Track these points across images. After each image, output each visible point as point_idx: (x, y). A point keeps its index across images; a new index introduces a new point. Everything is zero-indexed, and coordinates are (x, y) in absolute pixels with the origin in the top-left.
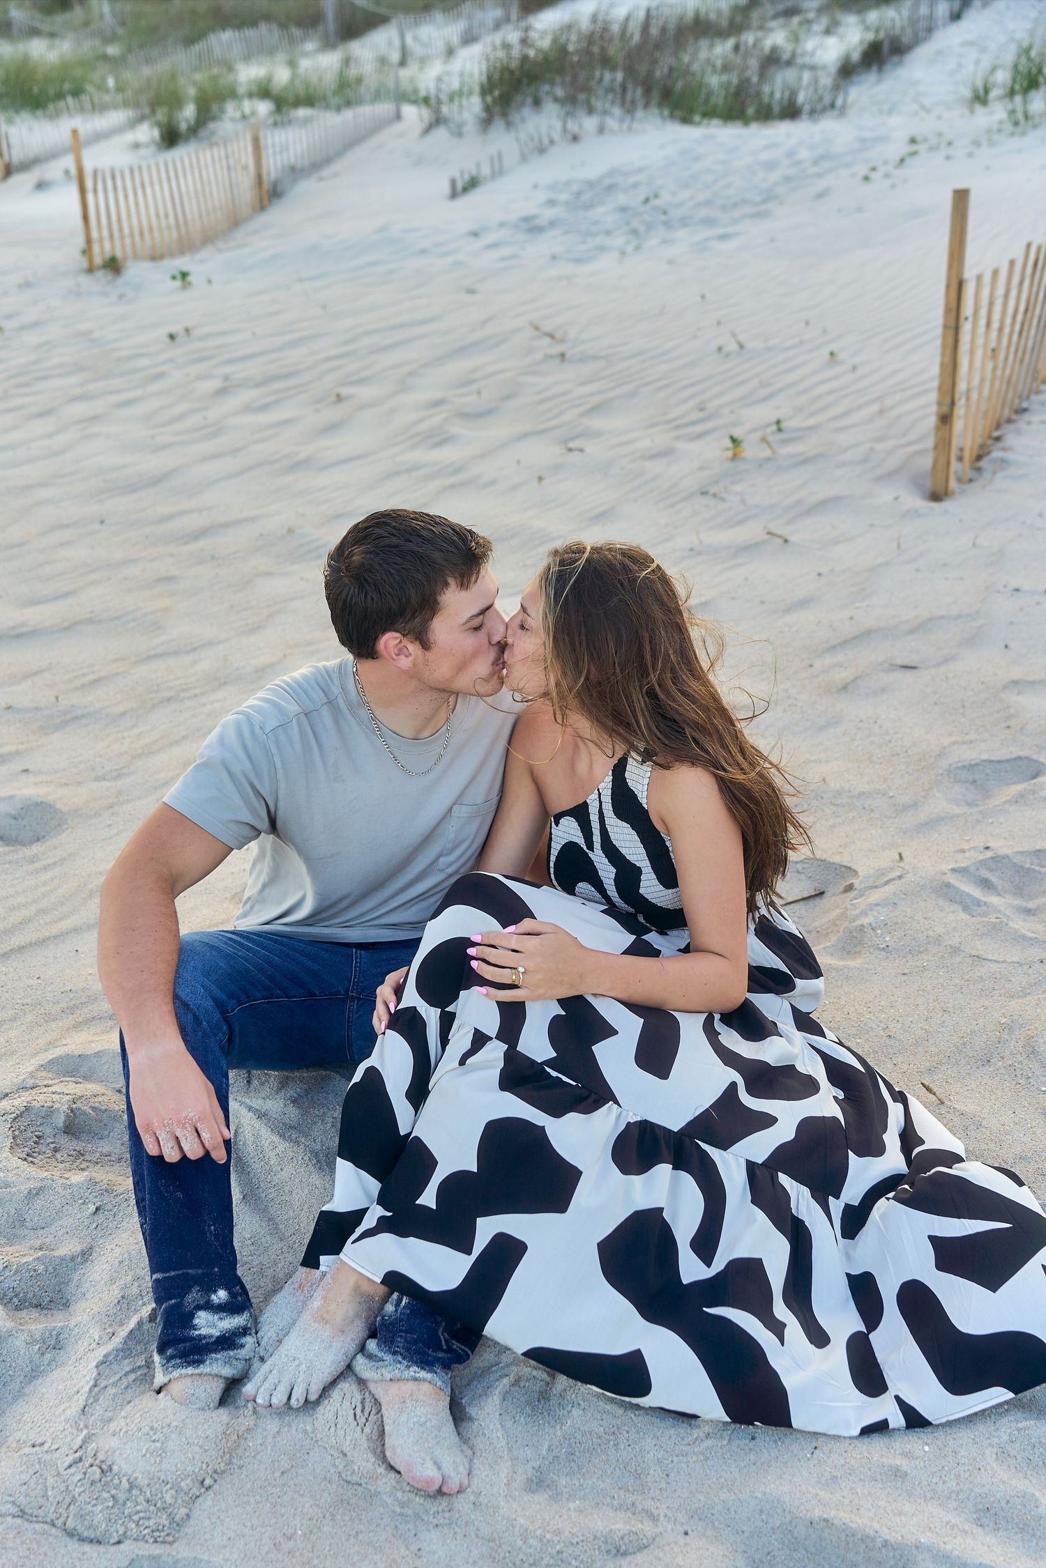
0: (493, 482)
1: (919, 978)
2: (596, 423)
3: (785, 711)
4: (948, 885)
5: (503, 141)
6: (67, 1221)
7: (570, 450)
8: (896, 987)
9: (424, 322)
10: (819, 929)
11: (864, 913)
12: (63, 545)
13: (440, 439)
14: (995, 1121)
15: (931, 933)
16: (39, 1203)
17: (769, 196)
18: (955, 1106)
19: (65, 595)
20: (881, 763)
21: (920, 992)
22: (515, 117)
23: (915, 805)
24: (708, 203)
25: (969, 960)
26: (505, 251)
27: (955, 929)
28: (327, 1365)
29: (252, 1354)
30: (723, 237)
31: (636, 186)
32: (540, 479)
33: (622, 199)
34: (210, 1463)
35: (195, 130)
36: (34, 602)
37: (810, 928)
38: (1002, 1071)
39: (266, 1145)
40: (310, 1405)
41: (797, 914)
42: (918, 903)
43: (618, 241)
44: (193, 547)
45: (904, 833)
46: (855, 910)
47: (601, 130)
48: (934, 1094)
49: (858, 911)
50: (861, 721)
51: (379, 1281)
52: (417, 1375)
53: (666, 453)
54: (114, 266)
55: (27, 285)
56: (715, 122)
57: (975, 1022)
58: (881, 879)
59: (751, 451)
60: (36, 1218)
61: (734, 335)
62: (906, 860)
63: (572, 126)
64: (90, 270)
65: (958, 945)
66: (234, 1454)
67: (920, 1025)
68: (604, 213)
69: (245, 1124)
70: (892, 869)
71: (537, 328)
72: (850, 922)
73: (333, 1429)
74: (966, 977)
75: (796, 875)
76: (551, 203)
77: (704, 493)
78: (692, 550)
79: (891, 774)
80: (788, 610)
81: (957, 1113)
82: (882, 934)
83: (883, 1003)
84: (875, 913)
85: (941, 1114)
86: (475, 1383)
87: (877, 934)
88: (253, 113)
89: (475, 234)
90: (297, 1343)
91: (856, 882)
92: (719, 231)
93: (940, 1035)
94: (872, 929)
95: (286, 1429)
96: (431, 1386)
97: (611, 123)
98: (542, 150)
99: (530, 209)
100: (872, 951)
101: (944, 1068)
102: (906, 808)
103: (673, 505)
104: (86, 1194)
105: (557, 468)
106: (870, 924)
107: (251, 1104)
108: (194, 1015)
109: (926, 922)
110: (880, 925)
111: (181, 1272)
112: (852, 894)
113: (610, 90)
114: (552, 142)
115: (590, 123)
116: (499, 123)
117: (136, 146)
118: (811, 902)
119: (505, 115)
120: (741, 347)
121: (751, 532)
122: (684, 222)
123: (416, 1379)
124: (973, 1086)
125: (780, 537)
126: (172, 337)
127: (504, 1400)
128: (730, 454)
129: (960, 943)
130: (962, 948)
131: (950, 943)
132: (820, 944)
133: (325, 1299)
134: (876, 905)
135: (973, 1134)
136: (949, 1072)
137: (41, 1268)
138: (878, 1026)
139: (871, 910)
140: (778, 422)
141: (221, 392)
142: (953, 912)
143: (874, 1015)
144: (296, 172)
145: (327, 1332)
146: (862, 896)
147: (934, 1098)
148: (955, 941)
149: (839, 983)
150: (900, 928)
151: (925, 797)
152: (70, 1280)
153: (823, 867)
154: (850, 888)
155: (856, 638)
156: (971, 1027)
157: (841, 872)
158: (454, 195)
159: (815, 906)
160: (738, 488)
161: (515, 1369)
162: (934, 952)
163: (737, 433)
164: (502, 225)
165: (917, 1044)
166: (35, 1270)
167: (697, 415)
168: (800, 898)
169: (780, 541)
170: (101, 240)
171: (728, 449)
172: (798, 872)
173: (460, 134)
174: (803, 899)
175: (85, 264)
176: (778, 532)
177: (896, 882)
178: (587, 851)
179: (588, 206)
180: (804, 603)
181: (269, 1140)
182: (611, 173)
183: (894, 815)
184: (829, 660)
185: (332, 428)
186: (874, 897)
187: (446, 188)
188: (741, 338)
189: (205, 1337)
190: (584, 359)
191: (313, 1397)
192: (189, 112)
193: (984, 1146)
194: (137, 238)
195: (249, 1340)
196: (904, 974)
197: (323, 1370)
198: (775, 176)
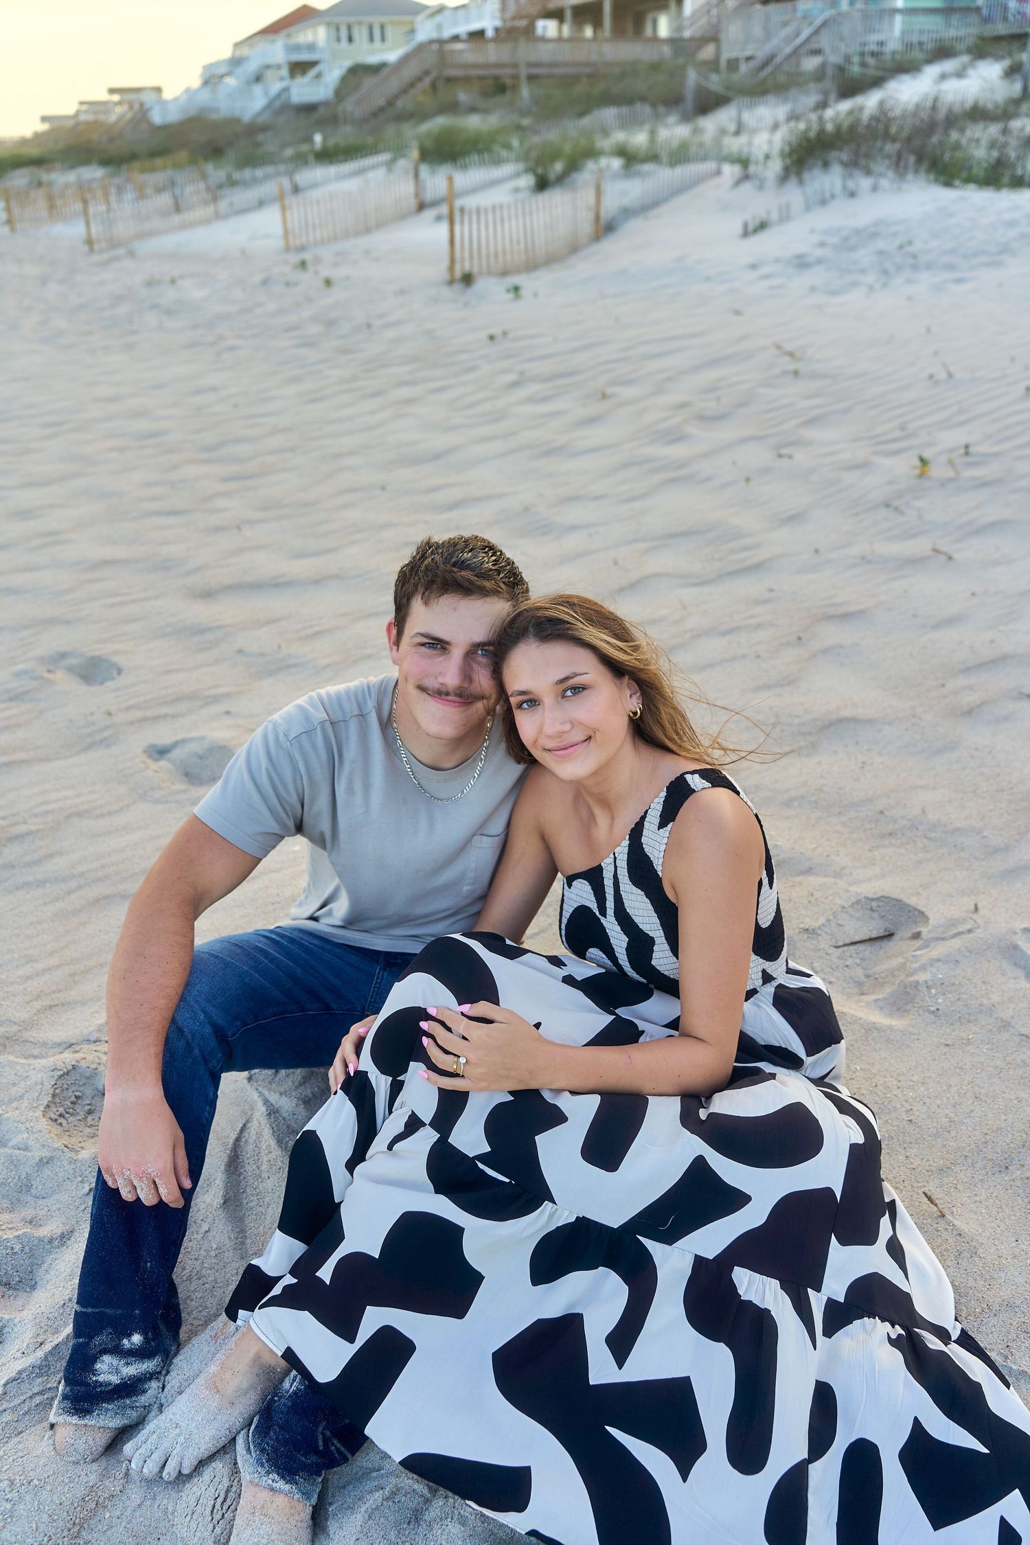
0: (708, 479)
1: (961, 1052)
2: (810, 433)
3: (907, 729)
4: (1016, 947)
5: (794, 194)
6: (64, 1197)
7: (780, 456)
8: (934, 1060)
9: (691, 336)
10: (877, 976)
11: (923, 968)
12: (346, 506)
13: (675, 436)
14: (993, 1248)
15: (985, 1001)
16: (47, 1172)
17: (1005, 249)
18: (956, 1222)
19: (329, 551)
20: (984, 798)
21: (958, 1070)
22: (806, 176)
23: (1006, 848)
24: (952, 251)
25: (1017, 1039)
26: (775, 282)
27: (1010, 1000)
28: (205, 1442)
29: (151, 1401)
30: (959, 281)
31: (895, 234)
32: (748, 480)
33: (880, 244)
34: (53, 1537)
35: (561, 179)
36: (302, 555)
37: (870, 972)
38: (1018, 1183)
39: (264, 1147)
40: (182, 1479)
41: (860, 955)
42: (981, 963)
43: (870, 278)
44: (445, 516)
45: (989, 879)
46: (916, 962)
47: (875, 188)
48: (936, 1205)
49: (917, 965)
50: (977, 749)
51: (280, 1354)
52: (275, 1485)
53: (863, 466)
54: (468, 279)
55: (402, 292)
56: (972, 186)
57: (1004, 1117)
58: (952, 930)
59: (938, 471)
60: (41, 1187)
61: (945, 365)
62: (982, 912)
63: (851, 184)
64: (451, 282)
65: (1009, 1020)
66: (86, 1526)
67: (947, 1111)
68: (864, 256)
69: (255, 1119)
70: (964, 920)
71: (779, 347)
72: (907, 976)
73: (189, 1518)
74: (1009, 1059)
75: (869, 912)
76: (822, 244)
77: (888, 506)
78: (863, 558)
79: (991, 811)
80: (936, 627)
81: (955, 1233)
82: (936, 995)
83: (916, 1078)
84: (934, 970)
85: (938, 1231)
86: (351, 1487)
87: (931, 993)
88: (608, 167)
89: (754, 267)
90: (184, 1409)
91: (924, 930)
92: (956, 275)
93: (964, 1128)
94: (927, 987)
95: (149, 1503)
96: (286, 1499)
97: (884, 183)
98: (823, 202)
99: (802, 248)
100: (921, 1012)
101: (957, 1169)
102: (996, 851)
103: (857, 514)
104: (87, 1172)
105: (766, 471)
106: (926, 982)
107: (269, 1098)
108: (187, 1042)
109: (984, 987)
110: (935, 984)
111: (97, 1310)
112: (918, 943)
113: (888, 157)
114: (833, 196)
115: (865, 183)
116: (793, 181)
117: (517, 190)
118: (877, 944)
119: (799, 174)
120: (950, 375)
121: (921, 546)
122: (929, 266)
123: (272, 1489)
124: (983, 1197)
125: (945, 554)
126: (492, 338)
127: (370, 1517)
128: (917, 472)
129: (1012, 1018)
130: (1013, 1024)
131: (1002, 1015)
132: (874, 993)
133: (223, 1367)
134: (938, 960)
135: (964, 1264)
136: (962, 1175)
137: (18, 1248)
138: (902, 1106)
139: (932, 965)
140: (967, 447)
141: (515, 385)
142: (1015, 978)
143: (902, 1092)
144: (628, 213)
145: (214, 1402)
146: (926, 947)
147: (936, 1208)
148: (1007, 1015)
149: (878, 1046)
150: (956, 991)
151: (1017, 841)
152: (43, 1262)
153: (897, 907)
154: (917, 936)
155: (992, 661)
156: (998, 1122)
157: (914, 915)
158: (746, 234)
159: (881, 948)
160: (918, 504)
161: (393, 1480)
162: (983, 1023)
163: (927, 454)
164: (777, 260)
165: (936, 1136)
166: (12, 1249)
167: (898, 434)
168: (867, 937)
169: (943, 558)
170: (462, 259)
171: (914, 468)
172: (872, 910)
173: (761, 187)
174: (871, 940)
175: (447, 276)
176: (944, 549)
177: (964, 936)
178: (600, 917)
179: (853, 249)
180: (952, 621)
181: (268, 1143)
182: (877, 223)
183: (983, 857)
184: (962, 681)
185: (591, 421)
186: (938, 950)
187: (739, 229)
188: (952, 369)
189: (101, 1384)
190: (815, 376)
191: (186, 1471)
192: (559, 167)
193: (971, 1283)
194: (492, 260)
195: (154, 1384)
196: (947, 1045)
197: (200, 1446)
198: (1012, 233)
